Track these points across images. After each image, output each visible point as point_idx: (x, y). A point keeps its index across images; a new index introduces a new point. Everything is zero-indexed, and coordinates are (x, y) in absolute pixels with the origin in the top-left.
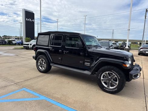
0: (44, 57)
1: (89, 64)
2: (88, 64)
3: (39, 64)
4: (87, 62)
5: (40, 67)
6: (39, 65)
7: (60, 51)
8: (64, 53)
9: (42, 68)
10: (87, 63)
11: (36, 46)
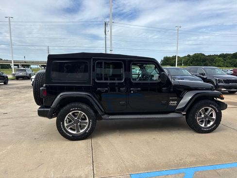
0: (85, 107)
1: (176, 102)
2: (174, 102)
3: (66, 125)
4: (173, 100)
5: (70, 131)
6: (67, 127)
7: (121, 89)
8: (132, 92)
9: (78, 131)
10: (172, 102)
11: (44, 85)
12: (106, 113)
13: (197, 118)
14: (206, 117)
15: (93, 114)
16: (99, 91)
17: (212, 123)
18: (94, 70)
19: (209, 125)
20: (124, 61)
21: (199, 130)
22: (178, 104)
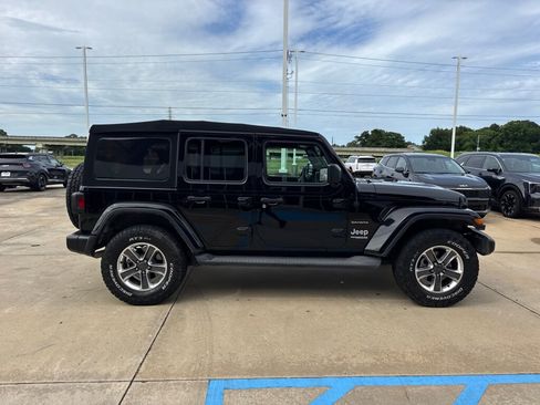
0: (158, 234)
1: (366, 232)
2: (361, 232)
3: (120, 270)
4: (359, 227)
5: (128, 283)
6: (123, 275)
7: (239, 199)
8: (264, 206)
9: (146, 286)
10: (357, 232)
11: (81, 188)
12: (205, 251)
13: (417, 270)
14: (438, 268)
15: (177, 250)
16: (191, 202)
17: (453, 284)
18: (181, 158)
19: (446, 289)
20: (249, 138)
21: (422, 300)
22: (370, 236)
